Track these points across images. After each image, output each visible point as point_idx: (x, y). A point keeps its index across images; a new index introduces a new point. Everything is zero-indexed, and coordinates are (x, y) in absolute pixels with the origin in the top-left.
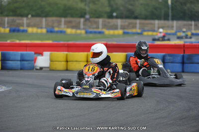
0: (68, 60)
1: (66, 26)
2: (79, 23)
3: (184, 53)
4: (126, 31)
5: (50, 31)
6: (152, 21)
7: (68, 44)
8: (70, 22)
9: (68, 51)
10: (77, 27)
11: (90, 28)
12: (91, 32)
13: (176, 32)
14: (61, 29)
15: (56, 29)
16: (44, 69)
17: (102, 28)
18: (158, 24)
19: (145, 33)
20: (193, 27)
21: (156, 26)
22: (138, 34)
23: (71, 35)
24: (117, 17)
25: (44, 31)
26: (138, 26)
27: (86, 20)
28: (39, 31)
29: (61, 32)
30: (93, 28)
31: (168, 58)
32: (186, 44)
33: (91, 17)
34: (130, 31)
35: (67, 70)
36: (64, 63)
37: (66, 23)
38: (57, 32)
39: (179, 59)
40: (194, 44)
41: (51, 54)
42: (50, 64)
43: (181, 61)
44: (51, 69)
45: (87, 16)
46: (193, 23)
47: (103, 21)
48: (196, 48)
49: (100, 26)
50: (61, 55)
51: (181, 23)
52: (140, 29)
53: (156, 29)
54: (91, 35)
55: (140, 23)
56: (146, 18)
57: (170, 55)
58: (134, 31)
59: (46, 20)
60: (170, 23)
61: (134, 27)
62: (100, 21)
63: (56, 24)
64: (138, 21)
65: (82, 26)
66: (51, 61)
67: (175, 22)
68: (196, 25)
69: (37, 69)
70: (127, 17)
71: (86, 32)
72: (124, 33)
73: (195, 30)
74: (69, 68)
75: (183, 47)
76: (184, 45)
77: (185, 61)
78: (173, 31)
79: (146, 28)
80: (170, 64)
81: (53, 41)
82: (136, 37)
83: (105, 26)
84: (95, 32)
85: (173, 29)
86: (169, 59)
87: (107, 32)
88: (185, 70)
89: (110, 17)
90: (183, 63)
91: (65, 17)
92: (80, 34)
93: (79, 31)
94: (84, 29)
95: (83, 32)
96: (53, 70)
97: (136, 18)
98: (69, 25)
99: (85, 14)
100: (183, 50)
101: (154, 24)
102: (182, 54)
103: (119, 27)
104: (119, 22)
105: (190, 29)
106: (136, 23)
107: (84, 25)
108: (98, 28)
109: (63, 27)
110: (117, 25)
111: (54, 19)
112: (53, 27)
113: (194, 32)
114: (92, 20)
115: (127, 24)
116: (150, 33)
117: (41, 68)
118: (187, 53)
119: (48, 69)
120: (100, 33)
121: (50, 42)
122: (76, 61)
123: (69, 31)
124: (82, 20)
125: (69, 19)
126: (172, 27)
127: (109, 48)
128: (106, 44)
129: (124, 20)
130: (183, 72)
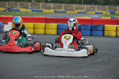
1: (20, 7)
2: (28, 5)
3: (92, 24)
4: (56, 10)
6: (72, 5)
8: (23, 4)
10: (27, 7)
11: (34, 8)
12: (35, 11)
13: (86, 12)
14: (17, 9)
15: (14, 9)
17: (42, 8)
18: (75, 7)
19: (68, 12)
20: (96, 9)
22: (63, 12)
23: (23, 12)
24: (51, 2)
26: (63, 7)
28: (4, 9)
29: (17, 10)
30: (36, 8)
31: (82, 27)
32: (93, 19)
33: (35, 2)
34: (58, 10)
37: (20, 5)
38: (15, 10)
39: (89, 28)
40: (98, 19)
45: (33, 1)
46: (96, 6)
47: (42, 4)
48: (100, 21)
51: (89, 6)
52: (64, 9)
53: (74, 9)
54: (35, 13)
55: (64, 6)
56: (68, 3)
57: (84, 26)
58: (61, 10)
59: (8, 3)
60: (82, 6)
61: (61, 8)
62: (41, 4)
63: (14, 6)
64: (63, 5)
65: (29, 7)
67: (85, 6)
68: (98, 8)
69: (4, 33)
70: (57, 2)
71: (32, 11)
72: (55, 12)
73: (97, 10)
75: (92, 21)
77: (93, 29)
78: (84, 11)
79: (68, 9)
80: (84, 31)
81: (13, 16)
82: (62, 14)
84: (38, 11)
87: (45, 11)
88: (93, 34)
89: (47, 2)
90: (91, 30)
91: (20, 1)
92: (29, 12)
93: (28, 10)
94: (31, 9)
95: (30, 10)
97: (62, 3)
98: (22, 6)
100: (91, 22)
101: (73, 7)
102: (91, 25)
103: (52, 8)
104: (52, 5)
105: (94, 10)
106: (62, 6)
107: (31, 6)
108: (39, 8)
109: (18, 8)
111: (13, 2)
112: (13, 7)
113: (97, 11)
114: (36, 3)
115: (56, 6)
116: (70, 12)
117: (7, 32)
118: (94, 25)
120: (40, 11)
121: (11, 16)
123: (22, 10)
124: (30, 3)
125: (21, 3)
126: (84, 9)
127: (47, 21)
128: (46, 18)
129: (55, 4)
130: (91, 35)
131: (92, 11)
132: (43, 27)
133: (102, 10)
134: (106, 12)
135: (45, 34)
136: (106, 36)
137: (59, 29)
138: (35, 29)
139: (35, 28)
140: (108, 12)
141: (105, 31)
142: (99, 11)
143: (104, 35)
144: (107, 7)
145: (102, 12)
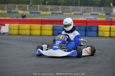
0: (19, 29)
1: (18, 9)
2: (26, 7)
3: (87, 25)
4: (53, 12)
5: (9, 12)
6: (68, 7)
7: (19, 19)
9: (19, 24)
10: (25, 10)
12: (33, 13)
13: (82, 13)
14: (15, 11)
15: (13, 11)
16: (5, 34)
17: (40, 10)
18: (72, 8)
19: (64, 14)
20: (92, 10)
21: (71, 9)
22: (60, 14)
24: (48, 4)
25: (6, 12)
26: (60, 9)
27: (30, 6)
28: (3, 12)
29: (16, 12)
30: (34, 10)
32: (88, 20)
34: (55, 12)
35: (19, 34)
36: (17, 30)
37: (18, 7)
38: (13, 12)
39: (84, 29)
40: (92, 20)
41: (9, 25)
42: (9, 31)
43: (85, 30)
44: (9, 34)
45: (31, 4)
46: (92, 8)
47: (40, 7)
48: (94, 22)
49: (38, 9)
50: (15, 26)
51: (85, 8)
52: (61, 11)
53: (71, 11)
54: (33, 15)
55: (61, 8)
56: (65, 5)
57: (78, 26)
58: (58, 12)
59: (7, 6)
60: (79, 7)
61: (58, 10)
62: (38, 6)
63: (13, 8)
64: (60, 7)
65: (28, 9)
66: (10, 29)
67: (82, 7)
68: (94, 9)
69: (1, 34)
70: (54, 4)
71: (30, 13)
72: (52, 13)
73: (93, 12)
74: (20, 33)
75: (86, 22)
76: (86, 21)
77: (87, 30)
78: (80, 13)
79: (65, 11)
81: (11, 18)
82: (59, 16)
83: (41, 9)
84: (35, 13)
85: (80, 11)
86: (78, 29)
87: (42, 13)
88: (87, 35)
89: (44, 4)
90: (86, 31)
91: (18, 4)
92: (27, 14)
93: (26, 12)
94: (29, 11)
95: (28, 12)
96: (11, 34)
97: (59, 5)
98: (20, 8)
99: (30, 2)
100: (86, 23)
101: (69, 8)
102: (85, 26)
103: (49, 10)
104: (49, 7)
105: (90, 11)
106: (59, 8)
107: (29, 8)
108: (37, 10)
109: (17, 10)
110: (48, 9)
111: (12, 5)
112: (11, 10)
113: (92, 13)
114: (33, 5)
115: (54, 8)
116: (67, 14)
117: (4, 33)
118: (88, 25)
119: (8, 34)
120: (38, 13)
121: (9, 18)
122: (24, 29)
123: (20, 12)
124: (28, 6)
125: (20, 5)
126: (80, 10)
127: (43, 22)
128: (42, 20)
129: (52, 6)
130: (86, 36)
131: (88, 13)
132: (40, 28)
133: (98, 11)
134: (102, 13)
135: (41, 35)
136: (100, 37)
137: (54, 30)
138: (31, 31)
139: (31, 29)
140: (103, 13)
141: (99, 31)
142: (95, 13)
143: (98, 36)
144: (103, 8)
145: (97, 13)
